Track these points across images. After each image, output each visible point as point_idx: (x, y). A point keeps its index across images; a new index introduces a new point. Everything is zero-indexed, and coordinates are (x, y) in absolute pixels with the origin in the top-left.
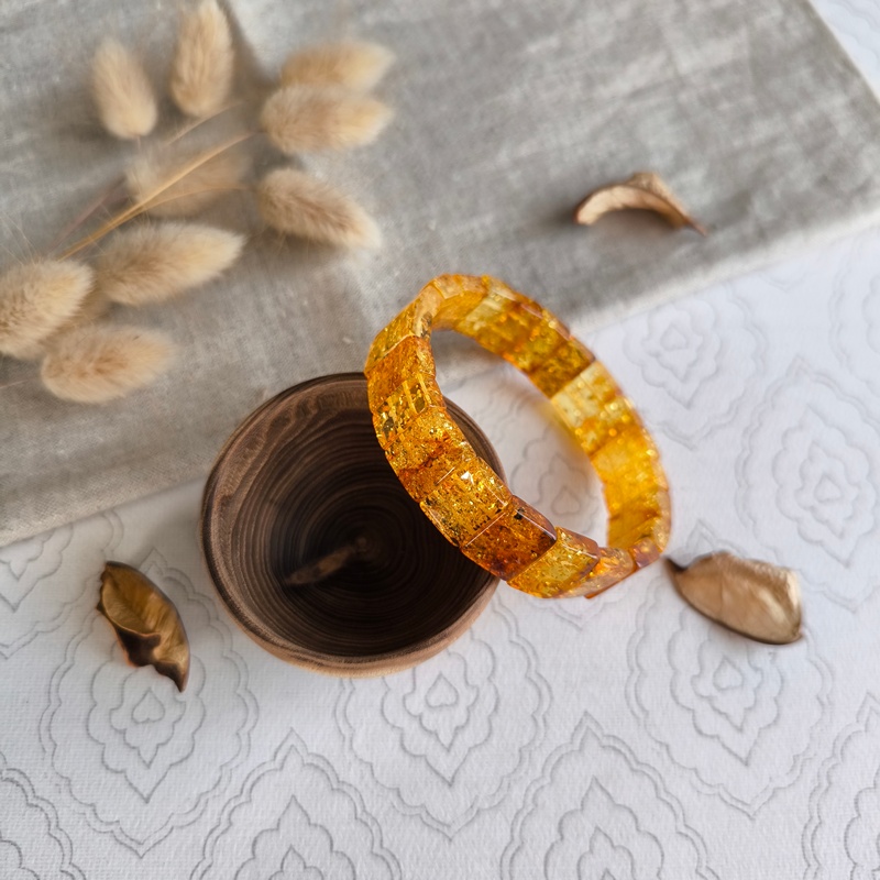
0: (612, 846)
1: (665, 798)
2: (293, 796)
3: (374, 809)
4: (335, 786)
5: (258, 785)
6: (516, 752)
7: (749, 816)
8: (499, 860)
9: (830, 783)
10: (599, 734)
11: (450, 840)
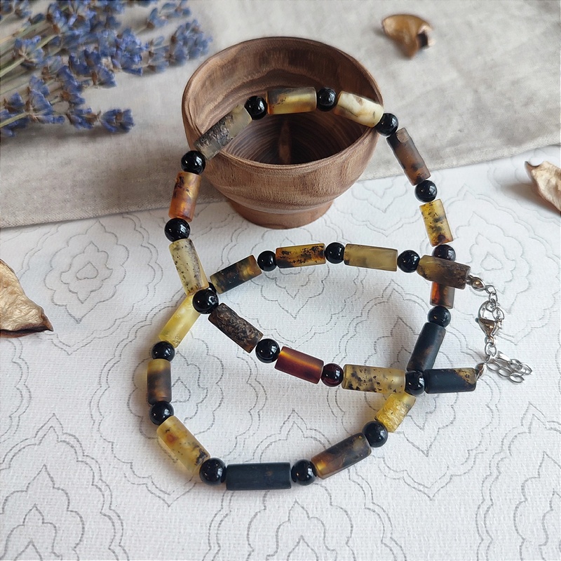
0: (308, 517)
1: (356, 480)
2: (45, 465)
3: (109, 478)
4: (80, 459)
5: (18, 455)
6: (234, 439)
7: (429, 497)
8: (208, 525)
9: (500, 473)
10: (303, 427)
11: (169, 506)
